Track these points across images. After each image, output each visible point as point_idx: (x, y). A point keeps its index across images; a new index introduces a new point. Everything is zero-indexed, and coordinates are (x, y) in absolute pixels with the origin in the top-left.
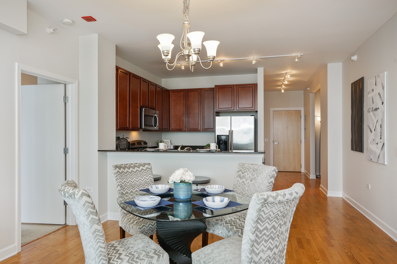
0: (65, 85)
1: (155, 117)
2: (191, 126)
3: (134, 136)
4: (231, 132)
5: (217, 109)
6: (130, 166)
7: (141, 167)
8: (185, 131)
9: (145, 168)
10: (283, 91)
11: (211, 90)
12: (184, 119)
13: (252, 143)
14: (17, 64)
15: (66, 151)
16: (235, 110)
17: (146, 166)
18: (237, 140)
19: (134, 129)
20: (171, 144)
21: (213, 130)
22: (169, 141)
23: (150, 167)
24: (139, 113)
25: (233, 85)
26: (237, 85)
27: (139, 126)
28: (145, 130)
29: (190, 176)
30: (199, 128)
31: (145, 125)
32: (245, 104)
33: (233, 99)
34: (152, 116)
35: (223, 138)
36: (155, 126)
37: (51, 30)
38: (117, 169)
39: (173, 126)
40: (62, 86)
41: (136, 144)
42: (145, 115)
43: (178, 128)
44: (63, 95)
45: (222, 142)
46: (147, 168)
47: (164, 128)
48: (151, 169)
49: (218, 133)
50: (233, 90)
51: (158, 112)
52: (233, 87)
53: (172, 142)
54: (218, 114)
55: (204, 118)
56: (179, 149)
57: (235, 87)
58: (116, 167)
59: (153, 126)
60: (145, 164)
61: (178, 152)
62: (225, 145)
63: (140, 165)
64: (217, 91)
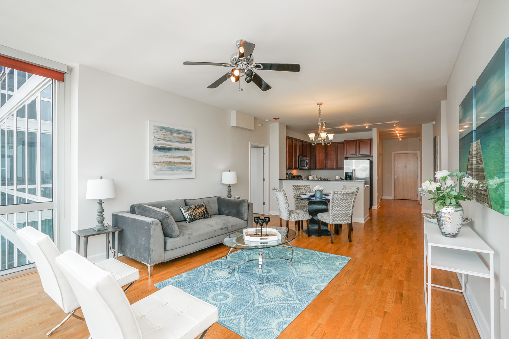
0: (264, 148)
1: (307, 161)
2: (329, 166)
3: (295, 172)
4: (354, 170)
5: (346, 155)
6: (300, 186)
7: (305, 187)
8: (325, 169)
9: (307, 187)
10: (400, 139)
11: (342, 143)
12: (325, 162)
13: (368, 177)
14: (250, 142)
15: (264, 179)
16: (358, 156)
17: (308, 186)
18: (358, 175)
19: (295, 168)
20: (316, 178)
21: (342, 168)
22: (315, 175)
23: (309, 187)
24: (298, 160)
25: (356, 140)
26: (359, 140)
27: (298, 167)
28: (300, 169)
29: (322, 188)
30: (335, 168)
31: (301, 166)
32: (364, 151)
33: (356, 149)
34: (305, 161)
35: (350, 174)
36: (307, 167)
37: (260, 125)
38: (294, 187)
39: (317, 166)
40: (263, 148)
41: (296, 177)
42: (301, 161)
43: (321, 167)
44: (263, 153)
45: (348, 176)
46: (308, 187)
47: (312, 167)
48: (310, 187)
49: (345, 170)
50: (356, 143)
51: (308, 158)
52: (356, 141)
53: (317, 176)
54: (347, 158)
55: (337, 161)
56: (320, 179)
57: (357, 141)
58: (294, 186)
59: (305, 167)
60: (307, 185)
61: (319, 180)
62: (350, 178)
63: (305, 186)
64: (346, 144)
